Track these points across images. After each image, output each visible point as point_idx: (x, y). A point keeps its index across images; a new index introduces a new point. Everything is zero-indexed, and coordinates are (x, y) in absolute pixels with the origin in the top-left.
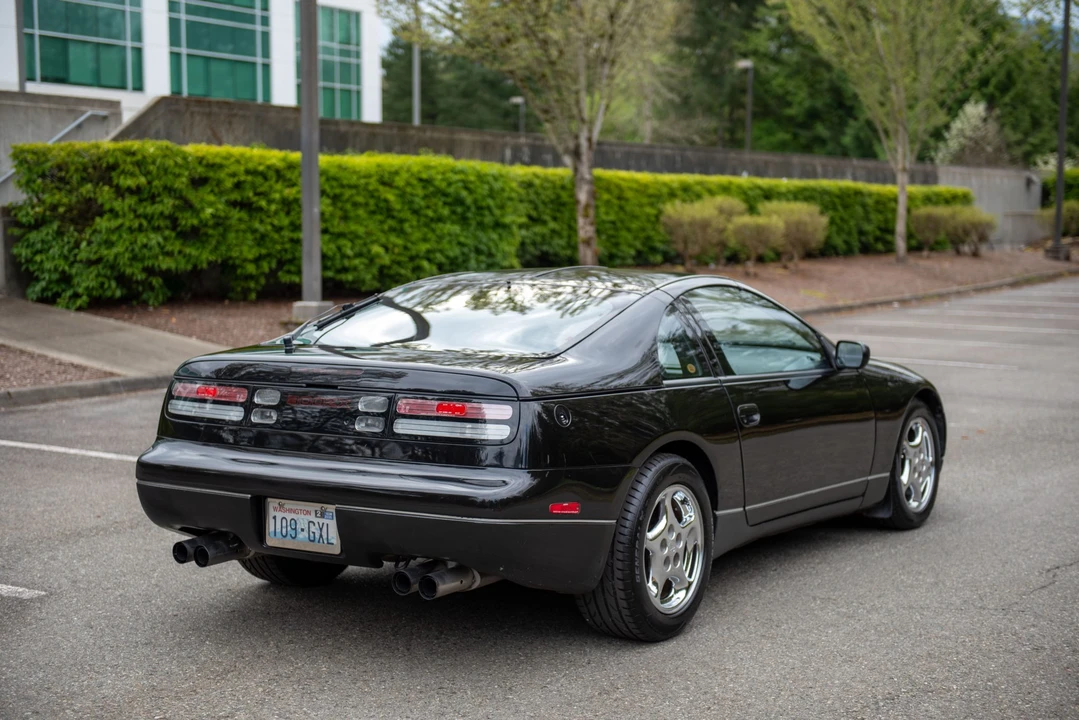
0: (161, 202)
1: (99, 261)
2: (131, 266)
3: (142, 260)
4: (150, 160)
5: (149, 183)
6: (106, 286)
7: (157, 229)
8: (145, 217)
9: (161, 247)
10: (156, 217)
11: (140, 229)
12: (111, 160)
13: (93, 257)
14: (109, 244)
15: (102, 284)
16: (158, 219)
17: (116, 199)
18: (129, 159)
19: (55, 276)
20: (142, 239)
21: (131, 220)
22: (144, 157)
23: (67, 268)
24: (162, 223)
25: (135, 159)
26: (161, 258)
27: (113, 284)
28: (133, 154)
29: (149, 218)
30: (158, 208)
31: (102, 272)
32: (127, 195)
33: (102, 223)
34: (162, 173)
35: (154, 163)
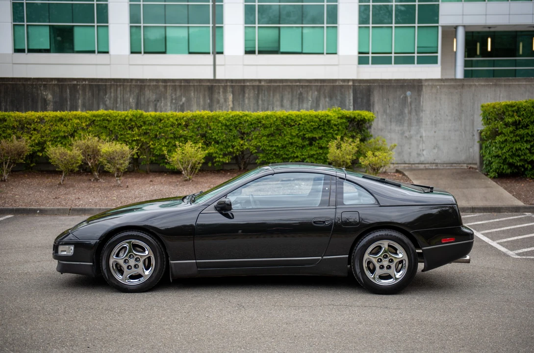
0: (528, 129)
1: (498, 156)
2: (513, 158)
3: (519, 156)
4: (522, 109)
5: (522, 120)
6: (502, 168)
7: (527, 142)
8: (519, 135)
9: (530, 150)
10: (525, 136)
11: (517, 141)
12: (502, 110)
13: (495, 154)
14: (501, 148)
15: (501, 166)
16: (527, 137)
17: (505, 128)
18: (510, 109)
19: (488, 163)
20: (518, 146)
21: (511, 138)
22: (519, 108)
23: (490, 159)
24: (529, 138)
25: (514, 108)
26: (529, 155)
27: (506, 167)
28: (514, 106)
29: (522, 137)
30: (527, 131)
31: (500, 161)
32: (511, 126)
33: (498, 138)
34: (529, 115)
35: (525, 110)
